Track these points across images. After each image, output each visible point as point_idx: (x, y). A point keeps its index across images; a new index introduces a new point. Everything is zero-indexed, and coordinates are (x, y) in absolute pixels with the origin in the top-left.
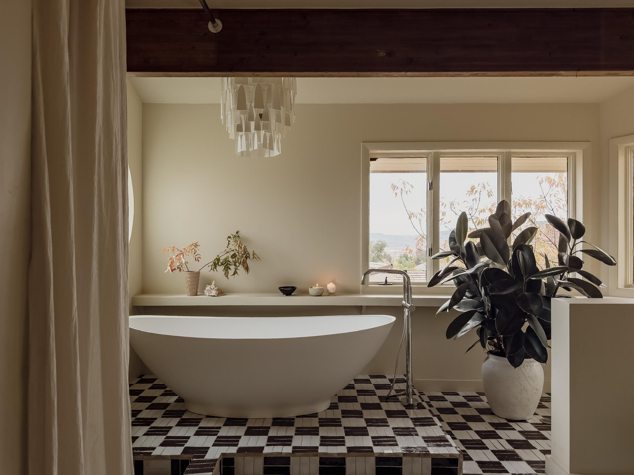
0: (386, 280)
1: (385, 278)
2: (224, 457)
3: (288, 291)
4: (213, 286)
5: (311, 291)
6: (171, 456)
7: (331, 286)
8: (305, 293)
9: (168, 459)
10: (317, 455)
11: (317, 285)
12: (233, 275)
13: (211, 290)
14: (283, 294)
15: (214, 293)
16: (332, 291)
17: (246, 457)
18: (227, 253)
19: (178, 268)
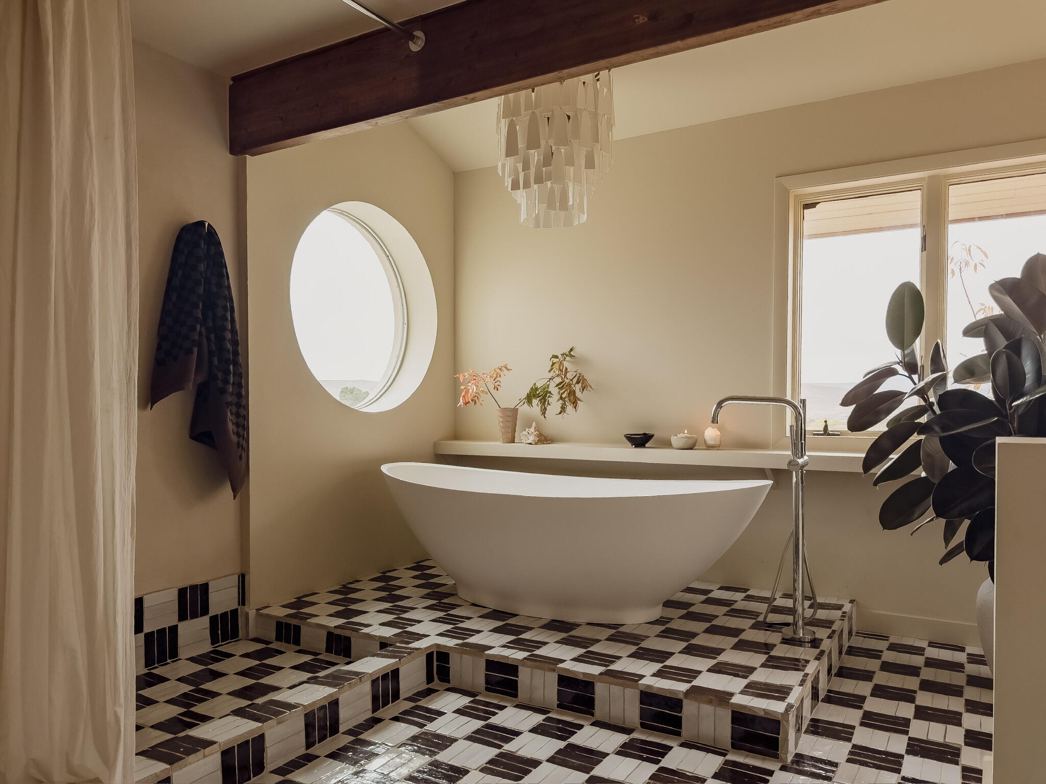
0: (826, 427)
1: (824, 424)
2: (438, 650)
3: (640, 441)
4: (532, 430)
5: (675, 440)
6: (380, 637)
7: (711, 434)
8: (666, 444)
9: (376, 641)
10: (554, 670)
11: (686, 432)
12: (560, 413)
13: (527, 436)
14: (632, 445)
15: (531, 439)
16: (710, 442)
17: (464, 656)
18: (549, 381)
19: (472, 400)
